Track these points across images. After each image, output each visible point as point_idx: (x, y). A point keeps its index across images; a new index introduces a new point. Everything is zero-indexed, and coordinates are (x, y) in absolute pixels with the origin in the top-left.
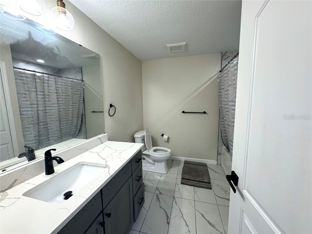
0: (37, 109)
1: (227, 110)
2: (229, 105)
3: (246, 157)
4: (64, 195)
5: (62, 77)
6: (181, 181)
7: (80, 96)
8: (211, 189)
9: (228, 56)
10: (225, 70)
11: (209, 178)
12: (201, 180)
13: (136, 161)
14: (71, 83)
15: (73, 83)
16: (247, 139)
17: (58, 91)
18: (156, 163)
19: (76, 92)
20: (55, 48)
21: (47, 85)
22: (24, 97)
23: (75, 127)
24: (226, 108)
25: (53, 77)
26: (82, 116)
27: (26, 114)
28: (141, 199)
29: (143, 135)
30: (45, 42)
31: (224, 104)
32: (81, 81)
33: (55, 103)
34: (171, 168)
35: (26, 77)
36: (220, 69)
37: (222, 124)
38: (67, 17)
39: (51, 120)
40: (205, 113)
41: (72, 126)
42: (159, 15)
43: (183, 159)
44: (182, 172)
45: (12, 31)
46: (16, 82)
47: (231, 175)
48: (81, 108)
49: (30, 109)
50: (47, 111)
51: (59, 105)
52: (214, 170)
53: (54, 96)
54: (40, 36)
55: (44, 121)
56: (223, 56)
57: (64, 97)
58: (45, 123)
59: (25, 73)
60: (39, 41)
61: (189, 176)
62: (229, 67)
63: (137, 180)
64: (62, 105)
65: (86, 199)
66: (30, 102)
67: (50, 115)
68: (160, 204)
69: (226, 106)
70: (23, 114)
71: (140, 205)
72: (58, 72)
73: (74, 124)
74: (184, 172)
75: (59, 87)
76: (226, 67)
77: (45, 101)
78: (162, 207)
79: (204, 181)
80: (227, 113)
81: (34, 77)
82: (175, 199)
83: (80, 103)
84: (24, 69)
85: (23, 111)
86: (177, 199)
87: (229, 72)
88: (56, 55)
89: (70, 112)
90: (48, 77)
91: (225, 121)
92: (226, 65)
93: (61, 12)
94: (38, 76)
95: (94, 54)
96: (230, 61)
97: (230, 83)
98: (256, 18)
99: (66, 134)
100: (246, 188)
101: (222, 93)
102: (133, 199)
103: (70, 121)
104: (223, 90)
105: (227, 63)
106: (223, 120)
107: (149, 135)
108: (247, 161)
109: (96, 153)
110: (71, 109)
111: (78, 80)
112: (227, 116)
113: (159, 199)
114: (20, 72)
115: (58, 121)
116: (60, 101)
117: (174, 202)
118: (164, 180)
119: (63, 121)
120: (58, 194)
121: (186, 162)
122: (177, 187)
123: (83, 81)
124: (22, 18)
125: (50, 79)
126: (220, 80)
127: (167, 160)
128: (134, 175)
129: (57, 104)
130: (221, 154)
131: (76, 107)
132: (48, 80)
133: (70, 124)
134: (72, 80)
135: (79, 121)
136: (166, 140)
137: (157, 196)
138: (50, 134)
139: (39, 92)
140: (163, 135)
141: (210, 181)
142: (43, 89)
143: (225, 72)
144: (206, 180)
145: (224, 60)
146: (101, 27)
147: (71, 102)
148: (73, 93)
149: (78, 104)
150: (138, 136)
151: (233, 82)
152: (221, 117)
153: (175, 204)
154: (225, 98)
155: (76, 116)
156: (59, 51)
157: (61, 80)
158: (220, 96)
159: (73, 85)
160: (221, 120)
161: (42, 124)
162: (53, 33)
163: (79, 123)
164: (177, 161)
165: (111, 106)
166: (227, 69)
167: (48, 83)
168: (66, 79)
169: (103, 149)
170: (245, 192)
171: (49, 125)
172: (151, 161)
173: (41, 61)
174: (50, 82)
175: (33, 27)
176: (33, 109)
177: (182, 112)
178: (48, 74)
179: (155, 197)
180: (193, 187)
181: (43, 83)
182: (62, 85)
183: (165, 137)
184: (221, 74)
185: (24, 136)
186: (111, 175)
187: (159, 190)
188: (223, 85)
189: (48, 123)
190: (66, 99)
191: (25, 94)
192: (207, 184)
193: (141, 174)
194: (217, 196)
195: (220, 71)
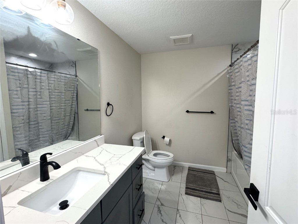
0: (27, 106)
1: (238, 109)
2: (242, 105)
3: (269, 168)
4: (60, 205)
5: (55, 72)
6: (186, 190)
7: (73, 93)
8: (220, 201)
9: (239, 49)
10: (236, 65)
11: (218, 188)
12: (208, 191)
13: (137, 168)
14: (64, 78)
15: (66, 78)
16: (270, 148)
17: (50, 88)
18: (156, 169)
19: (70, 88)
20: (53, 44)
21: (39, 81)
22: (15, 94)
23: (67, 126)
24: (237, 108)
25: (46, 73)
26: (75, 115)
27: (17, 113)
28: (141, 211)
29: (142, 137)
30: (43, 37)
31: (235, 103)
32: (75, 77)
33: (47, 100)
34: (173, 175)
35: (18, 73)
36: (230, 64)
37: (232, 126)
38: (67, 10)
39: (43, 119)
40: (212, 112)
41: (64, 125)
42: (163, 5)
43: (187, 165)
44: (186, 180)
45: (11, 27)
46: (8, 78)
47: (249, 188)
48: (74, 106)
49: (21, 107)
50: (39, 109)
51: (51, 103)
52: (223, 179)
53: (46, 93)
54: (39, 31)
55: (35, 119)
56: (234, 49)
57: (56, 94)
58: (36, 122)
59: (17, 69)
60: (38, 36)
61: (195, 186)
62: (242, 61)
63: (137, 189)
64: (54, 102)
65: (86, 211)
66: (21, 99)
67: (41, 114)
68: (161, 217)
69: (238, 106)
70: (14, 113)
71: (140, 217)
72: (50, 66)
73: (66, 124)
74: (189, 180)
75: (52, 84)
76: (238, 61)
77: (36, 98)
78: (164, 221)
79: (212, 191)
80: (239, 113)
81: (26, 72)
82: (179, 212)
83: (73, 100)
84: (17, 65)
85: (13, 109)
86: (181, 212)
87: (241, 67)
88: (53, 50)
89: (63, 110)
90: (41, 73)
91: (236, 123)
92: (238, 59)
93: (60, 5)
94: (30, 72)
95: (90, 47)
96: (243, 55)
97: (242, 79)
98: (281, 11)
99: (58, 134)
100: (269, 204)
101: (232, 91)
102: (133, 211)
103: (63, 120)
104: (234, 87)
105: (239, 57)
106: (233, 121)
107: (149, 138)
108: (270, 173)
109: (93, 157)
110: (63, 107)
111: (71, 75)
112: (239, 117)
113: (161, 211)
114: (12, 68)
115: (50, 120)
116: (51, 98)
117: (178, 215)
118: (166, 189)
119: (55, 120)
120: (52, 204)
121: (190, 169)
122: (180, 198)
123: (76, 76)
124: (21, 13)
125: (43, 75)
126: (230, 75)
127: (168, 166)
128: (134, 183)
129: (50, 101)
130: (231, 160)
131: (69, 104)
132: (41, 76)
133: (62, 123)
134: (65, 75)
135: (71, 120)
136: (168, 144)
137: (159, 208)
138: (40, 134)
139: (31, 88)
140: (164, 137)
141: (219, 192)
142: (35, 85)
143: (236, 67)
144: (214, 191)
145: (235, 53)
146: (100, 19)
147: (64, 99)
148: (66, 89)
149: (71, 102)
150: (137, 138)
151: (246, 78)
152: (231, 118)
153: (180, 218)
154: (237, 96)
155: (69, 114)
156: (57, 46)
157: (54, 75)
158: (230, 94)
159: (66, 81)
160: (231, 121)
161: (33, 123)
162: (51, 27)
163: (71, 123)
164: (180, 167)
165: (108, 104)
166: (239, 63)
167: (40, 79)
168: (60, 74)
169: (100, 153)
170: (268, 209)
171: (40, 124)
172: (150, 167)
173: (33, 55)
174: (42, 78)
175: (33, 22)
176: (24, 107)
177: (186, 112)
178: (41, 69)
179: (156, 209)
180: (199, 199)
181: (36, 79)
182: (54, 81)
183: (167, 139)
184: (231, 69)
185: (14, 135)
186: (111, 184)
187: (160, 201)
188: (233, 82)
189: (40, 121)
190: (59, 96)
191: (17, 91)
192: (216, 195)
193: (141, 182)
194: (228, 210)
195: (230, 66)
